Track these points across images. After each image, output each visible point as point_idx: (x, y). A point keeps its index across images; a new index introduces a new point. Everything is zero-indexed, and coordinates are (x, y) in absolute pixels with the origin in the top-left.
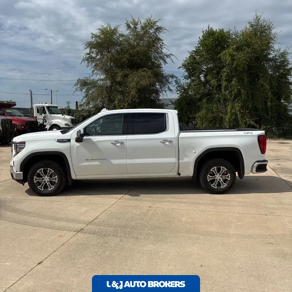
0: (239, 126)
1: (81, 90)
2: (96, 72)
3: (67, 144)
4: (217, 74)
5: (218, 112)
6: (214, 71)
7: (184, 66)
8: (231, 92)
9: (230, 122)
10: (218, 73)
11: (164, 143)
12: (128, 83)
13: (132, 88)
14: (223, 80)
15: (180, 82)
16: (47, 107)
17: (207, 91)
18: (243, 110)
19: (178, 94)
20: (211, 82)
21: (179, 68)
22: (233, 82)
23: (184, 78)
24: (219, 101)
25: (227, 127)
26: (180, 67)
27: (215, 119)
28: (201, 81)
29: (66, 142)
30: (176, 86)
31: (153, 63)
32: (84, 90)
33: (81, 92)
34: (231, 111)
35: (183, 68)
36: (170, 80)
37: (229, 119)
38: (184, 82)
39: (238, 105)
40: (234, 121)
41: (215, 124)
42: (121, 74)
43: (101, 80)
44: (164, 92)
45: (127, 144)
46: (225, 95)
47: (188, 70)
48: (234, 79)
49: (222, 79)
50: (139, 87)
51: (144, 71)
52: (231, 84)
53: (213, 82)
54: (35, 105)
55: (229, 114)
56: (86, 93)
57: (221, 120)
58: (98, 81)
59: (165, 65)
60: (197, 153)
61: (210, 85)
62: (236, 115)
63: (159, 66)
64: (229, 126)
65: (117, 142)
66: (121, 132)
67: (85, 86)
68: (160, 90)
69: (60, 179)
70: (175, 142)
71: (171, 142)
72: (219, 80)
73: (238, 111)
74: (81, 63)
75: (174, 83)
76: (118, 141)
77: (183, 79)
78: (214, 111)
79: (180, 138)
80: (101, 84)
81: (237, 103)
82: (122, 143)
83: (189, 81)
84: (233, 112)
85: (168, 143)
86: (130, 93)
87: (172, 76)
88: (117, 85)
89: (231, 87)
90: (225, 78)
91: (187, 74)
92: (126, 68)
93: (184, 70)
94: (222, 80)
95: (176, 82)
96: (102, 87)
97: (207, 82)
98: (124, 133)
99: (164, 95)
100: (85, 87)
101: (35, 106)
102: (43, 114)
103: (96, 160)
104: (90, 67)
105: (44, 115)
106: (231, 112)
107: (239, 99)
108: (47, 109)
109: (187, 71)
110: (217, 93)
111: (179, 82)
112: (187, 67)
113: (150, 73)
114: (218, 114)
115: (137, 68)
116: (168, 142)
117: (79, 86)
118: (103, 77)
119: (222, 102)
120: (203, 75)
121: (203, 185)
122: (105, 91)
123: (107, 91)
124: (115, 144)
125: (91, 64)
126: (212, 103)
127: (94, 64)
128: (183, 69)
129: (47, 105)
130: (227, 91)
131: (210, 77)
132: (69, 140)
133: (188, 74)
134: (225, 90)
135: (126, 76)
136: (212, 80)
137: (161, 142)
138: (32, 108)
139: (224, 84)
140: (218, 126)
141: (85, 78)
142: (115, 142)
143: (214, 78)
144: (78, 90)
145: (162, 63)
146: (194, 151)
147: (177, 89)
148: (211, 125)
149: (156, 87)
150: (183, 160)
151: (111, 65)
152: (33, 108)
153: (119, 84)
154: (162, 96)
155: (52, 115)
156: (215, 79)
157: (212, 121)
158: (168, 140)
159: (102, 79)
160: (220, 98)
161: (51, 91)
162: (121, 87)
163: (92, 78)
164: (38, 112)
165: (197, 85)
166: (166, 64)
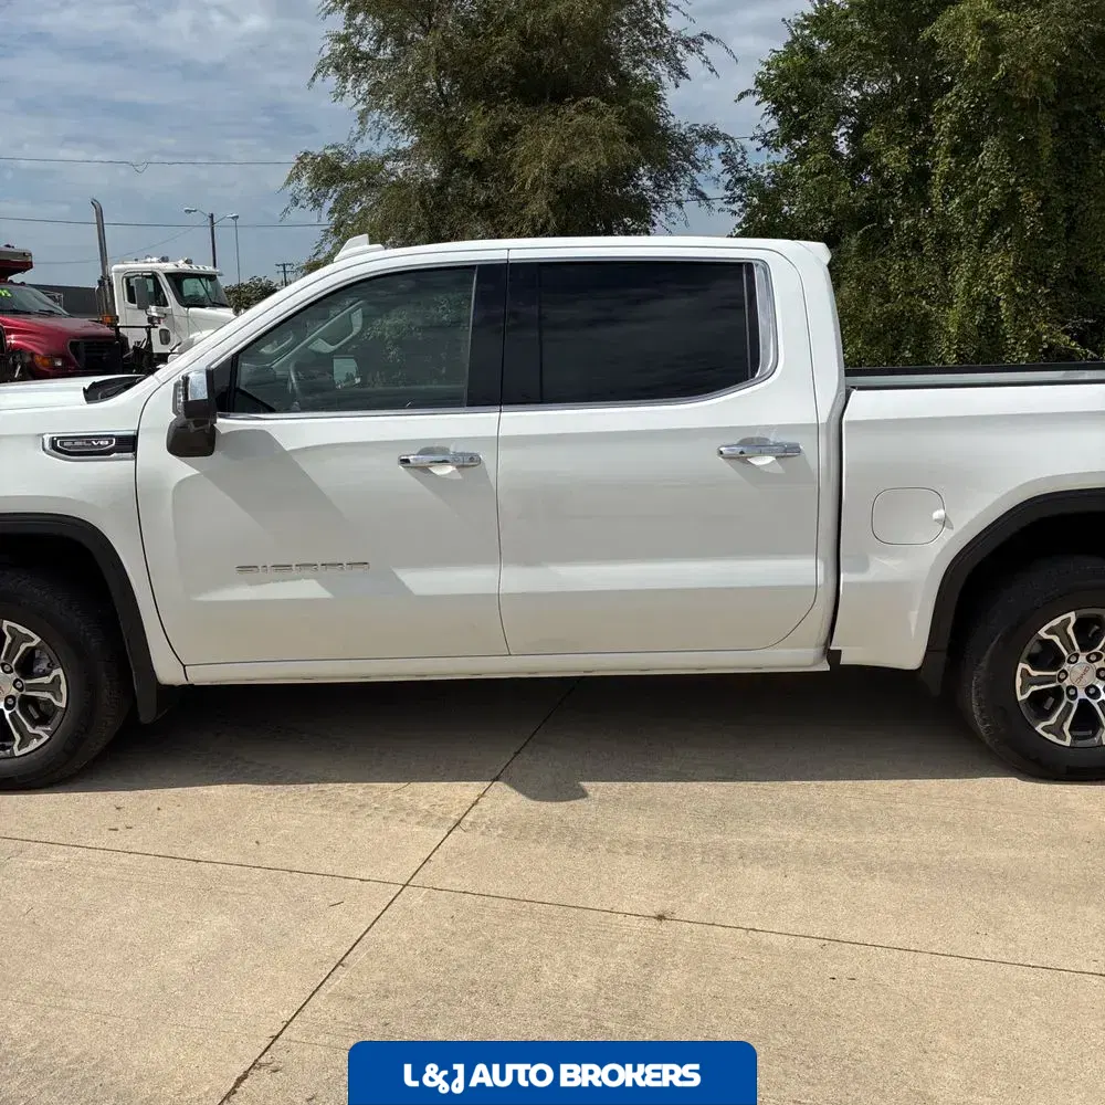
0: (1004, 353)
1: (317, 203)
2: (376, 117)
3: (115, 469)
4: (910, 121)
5: (912, 294)
6: (900, 110)
7: (764, 87)
8: (970, 204)
9: (963, 337)
10: (915, 118)
11: (741, 458)
12: (514, 166)
13: (534, 189)
14: (939, 148)
15: (745, 160)
16: (168, 275)
17: (862, 202)
18: (1024, 285)
19: (734, 213)
20: (884, 160)
21: (741, 96)
22: (985, 158)
23: (760, 145)
24: (917, 245)
25: (952, 359)
26: (746, 93)
27: (894, 322)
28: (837, 155)
29: (109, 452)
30: (728, 177)
31: (623, 78)
32: (329, 204)
33: (316, 212)
34: (969, 291)
35: (757, 98)
36: (701, 150)
37: (961, 325)
38: (763, 161)
39: (1000, 264)
40: (980, 335)
41: (896, 346)
42: (484, 124)
43: (399, 155)
44: (674, 208)
45: (503, 467)
46: (943, 215)
47: (780, 106)
48: (990, 143)
49: (931, 143)
50: (562, 181)
51: (587, 108)
52: (974, 165)
53: (894, 160)
54: (115, 269)
55: (959, 304)
56: (336, 215)
57: (924, 329)
58: (387, 158)
59: (677, 86)
60: (958, 527)
61: (877, 173)
62: (993, 308)
63: (651, 93)
64: (959, 355)
65: (436, 452)
66: (462, 386)
67: (329, 182)
68: (656, 197)
69: (85, 687)
70: (817, 454)
71: (788, 452)
72: (919, 151)
73: (1002, 290)
74: (313, 79)
75: (718, 166)
76: (444, 451)
77: (758, 150)
78: (892, 288)
79: (852, 424)
80: (400, 172)
81: (998, 251)
82: (468, 462)
83: (782, 156)
84: (979, 294)
85: (769, 459)
86: (522, 208)
87: (711, 137)
88: (467, 176)
89: (973, 181)
90: (950, 138)
91: (773, 124)
92: (505, 97)
93: (765, 104)
94: (934, 151)
95: (727, 159)
96: (401, 185)
97: (862, 159)
98: (480, 397)
99: (673, 219)
100: (331, 191)
101: (118, 271)
102: (153, 308)
103: (307, 572)
104: (349, 100)
105: (157, 311)
106: (967, 291)
107: (1008, 236)
108: (168, 286)
109: (774, 112)
110: (907, 209)
111: (739, 160)
112: (777, 93)
113: (611, 117)
114: (908, 303)
115: (552, 100)
116: (769, 454)
117: (305, 183)
118: (406, 142)
119: (928, 246)
120: (843, 130)
121: (982, 728)
122: (417, 203)
123: (423, 203)
124: (425, 469)
125: (354, 87)
126: (883, 255)
127: (365, 86)
128: (758, 103)
129: (170, 267)
130: (952, 198)
131: (877, 135)
132: (128, 444)
133: (780, 123)
134: (947, 196)
135: (505, 134)
136: (888, 150)
137: (721, 453)
138: (105, 282)
139: (943, 164)
140: (907, 354)
141: (332, 151)
142: (422, 452)
143: (895, 139)
144: (304, 202)
145: (664, 79)
146: (939, 514)
147: (729, 193)
148: (877, 352)
149: (636, 186)
150: (863, 566)
151: (440, 90)
152: (109, 280)
153: (477, 169)
154: (665, 223)
155: (191, 309)
156: (900, 144)
157: (885, 333)
158: (772, 438)
159: (405, 150)
160: (920, 233)
161: (212, 216)
162: (487, 188)
163: (359, 148)
164: (132, 299)
165: (821, 172)
166: (683, 82)
